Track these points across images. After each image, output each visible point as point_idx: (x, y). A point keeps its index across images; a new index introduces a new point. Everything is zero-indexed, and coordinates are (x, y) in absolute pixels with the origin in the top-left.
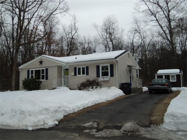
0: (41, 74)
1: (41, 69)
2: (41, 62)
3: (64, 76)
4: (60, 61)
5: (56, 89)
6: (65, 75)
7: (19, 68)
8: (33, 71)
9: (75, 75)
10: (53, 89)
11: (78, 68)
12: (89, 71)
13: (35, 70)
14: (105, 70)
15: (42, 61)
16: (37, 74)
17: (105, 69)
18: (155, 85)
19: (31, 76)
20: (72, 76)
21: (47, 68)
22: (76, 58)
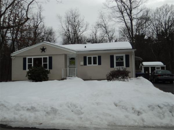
0: (43, 63)
1: (42, 57)
2: (43, 50)
3: (69, 65)
4: (69, 49)
5: (66, 79)
6: (71, 64)
7: (11, 55)
8: (31, 59)
9: (85, 64)
10: (63, 79)
11: (88, 57)
12: (102, 61)
13: (34, 58)
14: (120, 61)
15: (44, 48)
16: (37, 63)
17: (120, 59)
18: (164, 76)
19: (28, 65)
20: (82, 65)
21: (50, 56)
22: (85, 47)
